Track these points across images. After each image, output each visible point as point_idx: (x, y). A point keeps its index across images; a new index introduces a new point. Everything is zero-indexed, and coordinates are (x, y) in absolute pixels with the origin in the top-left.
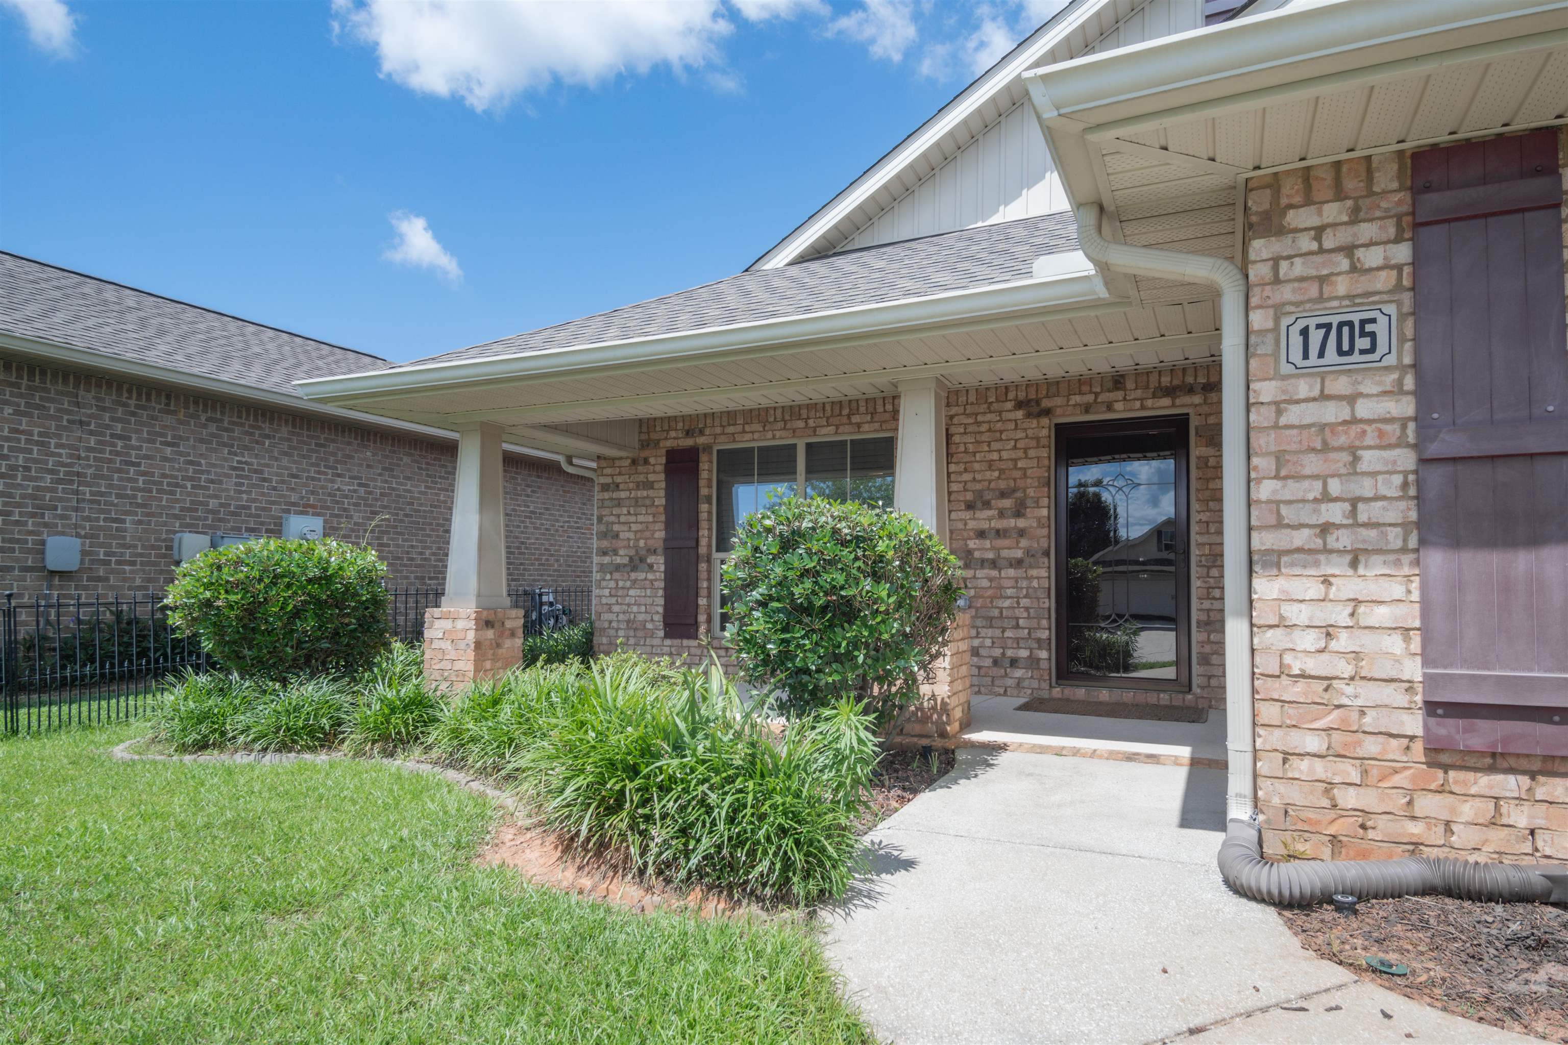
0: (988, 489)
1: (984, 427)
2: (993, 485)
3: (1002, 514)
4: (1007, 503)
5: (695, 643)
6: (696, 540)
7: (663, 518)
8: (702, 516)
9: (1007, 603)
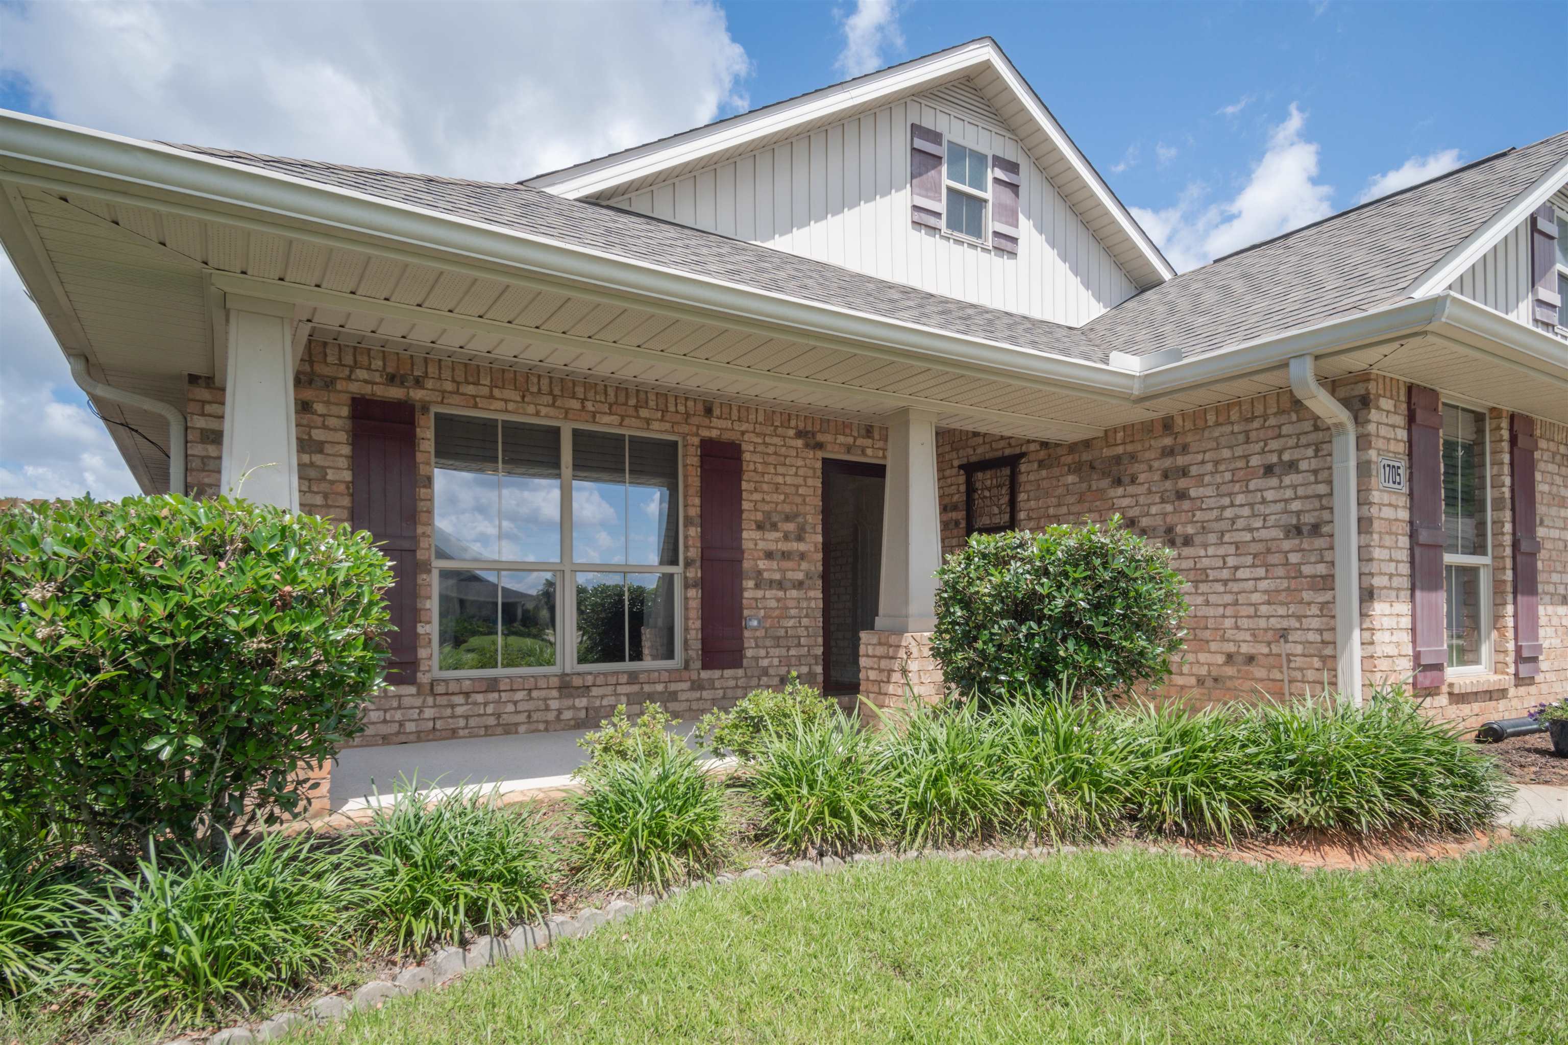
0: (776, 511)
1: (771, 450)
2: (779, 508)
3: (786, 538)
4: (791, 527)
5: (412, 690)
6: (414, 539)
7: (346, 501)
8: (422, 505)
9: (791, 623)
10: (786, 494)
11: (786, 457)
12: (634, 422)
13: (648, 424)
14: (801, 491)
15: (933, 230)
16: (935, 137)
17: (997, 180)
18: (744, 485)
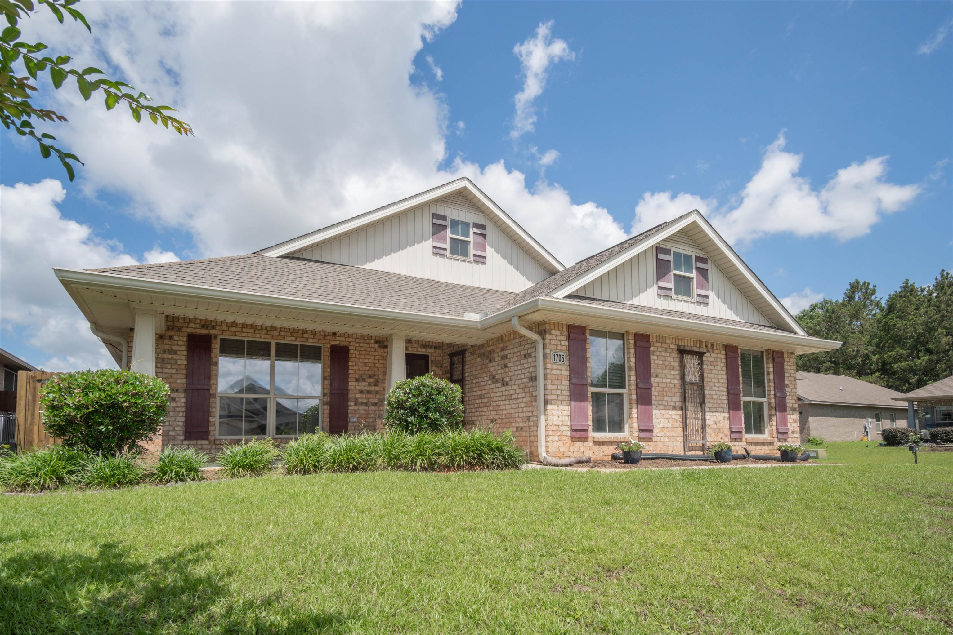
0: (364, 374)
1: (363, 349)
2: (366, 372)
3: (369, 385)
4: (372, 380)
5: (207, 442)
6: (209, 385)
7: (184, 372)
8: (213, 373)
9: (371, 420)
10: (370, 367)
11: (370, 352)
12: (301, 339)
13: (307, 340)
14: (376, 366)
15: (444, 256)
16: (444, 218)
17: (475, 233)
18: (350, 363)
